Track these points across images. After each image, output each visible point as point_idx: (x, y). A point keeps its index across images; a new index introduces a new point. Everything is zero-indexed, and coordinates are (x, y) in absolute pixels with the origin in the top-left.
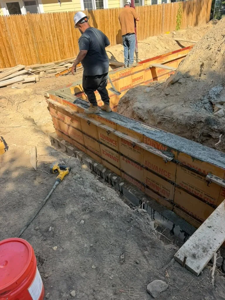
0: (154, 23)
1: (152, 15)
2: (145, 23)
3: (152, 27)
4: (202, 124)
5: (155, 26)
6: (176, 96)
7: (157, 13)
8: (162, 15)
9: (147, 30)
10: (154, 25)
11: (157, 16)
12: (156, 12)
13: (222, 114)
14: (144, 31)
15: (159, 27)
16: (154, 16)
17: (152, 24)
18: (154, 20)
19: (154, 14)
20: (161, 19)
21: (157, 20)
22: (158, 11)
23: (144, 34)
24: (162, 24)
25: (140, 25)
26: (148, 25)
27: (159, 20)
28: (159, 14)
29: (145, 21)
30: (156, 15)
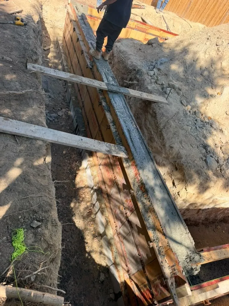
0: (215, 15)
1: (217, 5)
2: (206, 8)
3: (210, 17)
4: (135, 72)
5: (214, 19)
6: (143, 53)
7: (223, 7)
8: (227, 12)
9: (203, 17)
10: (214, 16)
11: (221, 10)
12: (222, 5)
13: (151, 74)
14: (200, 16)
15: (218, 21)
16: (218, 8)
17: (212, 14)
18: (216, 12)
19: (220, 6)
20: (224, 15)
21: (219, 14)
22: (225, 5)
23: (199, 18)
24: (222, 20)
25: (200, 8)
26: (207, 13)
27: (221, 15)
28: (224, 9)
29: (207, 7)
30: (221, 7)
